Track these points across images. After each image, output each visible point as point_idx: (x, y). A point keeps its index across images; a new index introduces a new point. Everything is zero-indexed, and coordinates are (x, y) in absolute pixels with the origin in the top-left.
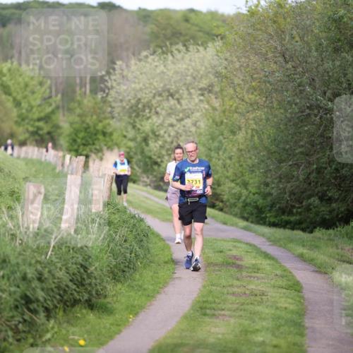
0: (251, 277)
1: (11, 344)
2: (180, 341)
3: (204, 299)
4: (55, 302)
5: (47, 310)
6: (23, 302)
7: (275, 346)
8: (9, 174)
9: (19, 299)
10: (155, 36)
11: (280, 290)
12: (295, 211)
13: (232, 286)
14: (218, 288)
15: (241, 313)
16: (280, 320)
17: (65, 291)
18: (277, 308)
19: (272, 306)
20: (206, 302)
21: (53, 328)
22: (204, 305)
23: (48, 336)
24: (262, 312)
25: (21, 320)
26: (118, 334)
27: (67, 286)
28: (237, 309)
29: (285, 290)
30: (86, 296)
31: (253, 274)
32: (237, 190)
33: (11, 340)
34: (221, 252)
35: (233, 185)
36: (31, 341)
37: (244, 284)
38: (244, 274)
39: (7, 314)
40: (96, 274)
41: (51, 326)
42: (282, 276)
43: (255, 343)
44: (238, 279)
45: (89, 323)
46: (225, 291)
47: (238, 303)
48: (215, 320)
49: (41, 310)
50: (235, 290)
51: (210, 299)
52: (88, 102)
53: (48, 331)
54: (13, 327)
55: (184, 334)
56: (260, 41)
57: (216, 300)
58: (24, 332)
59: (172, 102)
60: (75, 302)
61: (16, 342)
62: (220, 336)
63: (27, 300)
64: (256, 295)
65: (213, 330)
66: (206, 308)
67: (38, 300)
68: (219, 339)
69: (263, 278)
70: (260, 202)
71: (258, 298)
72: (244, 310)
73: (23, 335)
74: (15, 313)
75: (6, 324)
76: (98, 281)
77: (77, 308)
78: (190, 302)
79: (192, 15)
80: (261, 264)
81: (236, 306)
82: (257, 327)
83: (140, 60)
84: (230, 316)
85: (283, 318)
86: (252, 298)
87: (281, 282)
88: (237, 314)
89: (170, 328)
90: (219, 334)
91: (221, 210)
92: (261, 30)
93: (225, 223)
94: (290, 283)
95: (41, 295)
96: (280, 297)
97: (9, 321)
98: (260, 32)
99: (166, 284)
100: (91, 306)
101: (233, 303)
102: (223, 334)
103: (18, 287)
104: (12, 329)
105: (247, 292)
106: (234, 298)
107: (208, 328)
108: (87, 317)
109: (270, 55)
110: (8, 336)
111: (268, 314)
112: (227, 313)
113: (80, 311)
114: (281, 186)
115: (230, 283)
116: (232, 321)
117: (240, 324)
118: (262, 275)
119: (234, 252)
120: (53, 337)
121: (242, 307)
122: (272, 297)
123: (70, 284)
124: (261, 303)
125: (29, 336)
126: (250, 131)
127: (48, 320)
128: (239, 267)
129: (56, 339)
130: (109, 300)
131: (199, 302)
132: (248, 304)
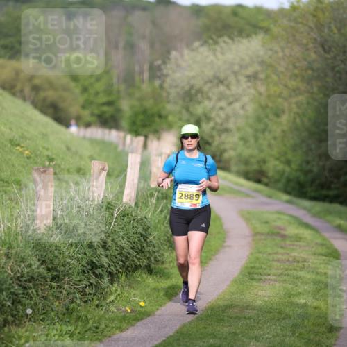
0: (293, 245)
1: (79, 306)
2: (230, 303)
3: (252, 265)
4: (118, 268)
5: (110, 274)
6: (89, 267)
7: (316, 308)
8: (76, 153)
9: (86, 265)
10: (207, 29)
11: (320, 257)
12: (333, 186)
13: (276, 253)
14: (265, 256)
15: (285, 278)
16: (320, 285)
17: (127, 258)
18: (317, 273)
19: (313, 272)
20: (254, 267)
21: (116, 291)
22: (252, 271)
23: (112, 298)
24: (304, 277)
25: (87, 283)
26: (175, 296)
27: (129, 253)
28: (282, 274)
29: (324, 258)
30: (145, 262)
31: (296, 243)
32: (281, 167)
33: (78, 301)
34: (267, 223)
35: (277, 163)
36: (97, 302)
37: (288, 252)
38: (288, 242)
39: (75, 278)
40: (155, 242)
41: (114, 289)
42: (322, 245)
43: (297, 304)
44: (282, 247)
45: (148, 287)
46: (271, 258)
47: (282, 269)
48: (261, 284)
49: (105, 274)
50: (280, 257)
51: (257, 265)
52: (146, 88)
53: (111, 294)
54: (81, 290)
55: (234, 296)
56: (302, 33)
57: (263, 266)
58: (90, 294)
59: (222, 88)
60: (136, 268)
61: (82, 304)
62: (266, 298)
63: (93, 266)
64: (298, 262)
65: (260, 293)
66: (253, 273)
67: (103, 266)
68: (266, 301)
69: (305, 246)
70: (302, 178)
71: (300, 265)
72: (288, 275)
73: (90, 297)
74: (83, 278)
75: (74, 288)
76: (156, 249)
77: (138, 273)
78: (239, 267)
79: (240, 10)
80: (303, 234)
81: (280, 271)
82: (300, 291)
83: (193, 50)
84: (275, 281)
85: (323, 283)
86: (295, 264)
87: (320, 250)
88: (281, 279)
89: (221, 291)
90: (265, 296)
91: (267, 185)
92: (302, 23)
93: (270, 197)
94: (328, 251)
95: (105, 261)
96: (320, 264)
97: (77, 285)
98: (300, 25)
99: (217, 251)
100: (150, 270)
101: (277, 269)
102: (269, 297)
103: (85, 254)
104: (79, 292)
105: (291, 259)
106: (279, 264)
107: (255, 291)
108: (147, 281)
109: (311, 46)
110: (76, 298)
111: (309, 279)
112: (272, 278)
113: (141, 276)
114: (321, 163)
115: (275, 251)
116: (277, 284)
117: (284, 288)
118: (304, 244)
119: (279, 223)
120: (116, 299)
121: (286, 272)
122: (313, 263)
123: (131, 251)
124: (303, 268)
125: (95, 298)
126: (292, 115)
127: (112, 284)
128: (284, 237)
129: (119, 301)
130: (166, 266)
131: (247, 268)
132: (291, 270)
